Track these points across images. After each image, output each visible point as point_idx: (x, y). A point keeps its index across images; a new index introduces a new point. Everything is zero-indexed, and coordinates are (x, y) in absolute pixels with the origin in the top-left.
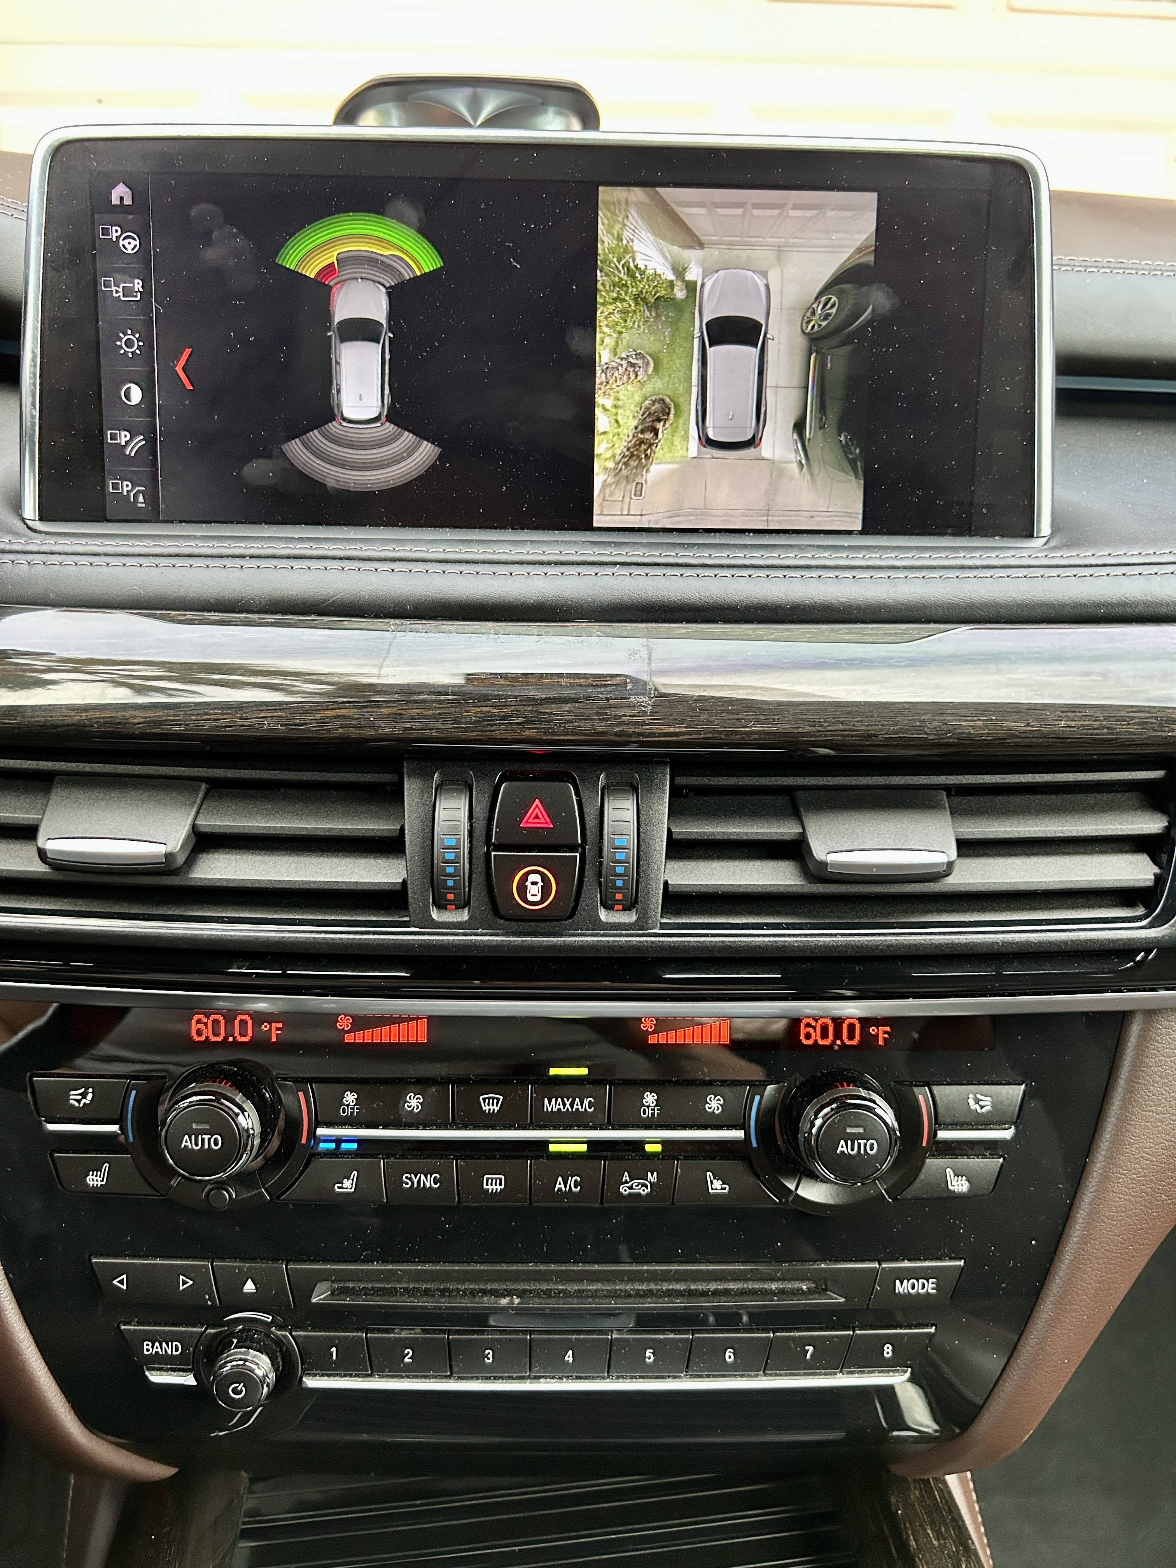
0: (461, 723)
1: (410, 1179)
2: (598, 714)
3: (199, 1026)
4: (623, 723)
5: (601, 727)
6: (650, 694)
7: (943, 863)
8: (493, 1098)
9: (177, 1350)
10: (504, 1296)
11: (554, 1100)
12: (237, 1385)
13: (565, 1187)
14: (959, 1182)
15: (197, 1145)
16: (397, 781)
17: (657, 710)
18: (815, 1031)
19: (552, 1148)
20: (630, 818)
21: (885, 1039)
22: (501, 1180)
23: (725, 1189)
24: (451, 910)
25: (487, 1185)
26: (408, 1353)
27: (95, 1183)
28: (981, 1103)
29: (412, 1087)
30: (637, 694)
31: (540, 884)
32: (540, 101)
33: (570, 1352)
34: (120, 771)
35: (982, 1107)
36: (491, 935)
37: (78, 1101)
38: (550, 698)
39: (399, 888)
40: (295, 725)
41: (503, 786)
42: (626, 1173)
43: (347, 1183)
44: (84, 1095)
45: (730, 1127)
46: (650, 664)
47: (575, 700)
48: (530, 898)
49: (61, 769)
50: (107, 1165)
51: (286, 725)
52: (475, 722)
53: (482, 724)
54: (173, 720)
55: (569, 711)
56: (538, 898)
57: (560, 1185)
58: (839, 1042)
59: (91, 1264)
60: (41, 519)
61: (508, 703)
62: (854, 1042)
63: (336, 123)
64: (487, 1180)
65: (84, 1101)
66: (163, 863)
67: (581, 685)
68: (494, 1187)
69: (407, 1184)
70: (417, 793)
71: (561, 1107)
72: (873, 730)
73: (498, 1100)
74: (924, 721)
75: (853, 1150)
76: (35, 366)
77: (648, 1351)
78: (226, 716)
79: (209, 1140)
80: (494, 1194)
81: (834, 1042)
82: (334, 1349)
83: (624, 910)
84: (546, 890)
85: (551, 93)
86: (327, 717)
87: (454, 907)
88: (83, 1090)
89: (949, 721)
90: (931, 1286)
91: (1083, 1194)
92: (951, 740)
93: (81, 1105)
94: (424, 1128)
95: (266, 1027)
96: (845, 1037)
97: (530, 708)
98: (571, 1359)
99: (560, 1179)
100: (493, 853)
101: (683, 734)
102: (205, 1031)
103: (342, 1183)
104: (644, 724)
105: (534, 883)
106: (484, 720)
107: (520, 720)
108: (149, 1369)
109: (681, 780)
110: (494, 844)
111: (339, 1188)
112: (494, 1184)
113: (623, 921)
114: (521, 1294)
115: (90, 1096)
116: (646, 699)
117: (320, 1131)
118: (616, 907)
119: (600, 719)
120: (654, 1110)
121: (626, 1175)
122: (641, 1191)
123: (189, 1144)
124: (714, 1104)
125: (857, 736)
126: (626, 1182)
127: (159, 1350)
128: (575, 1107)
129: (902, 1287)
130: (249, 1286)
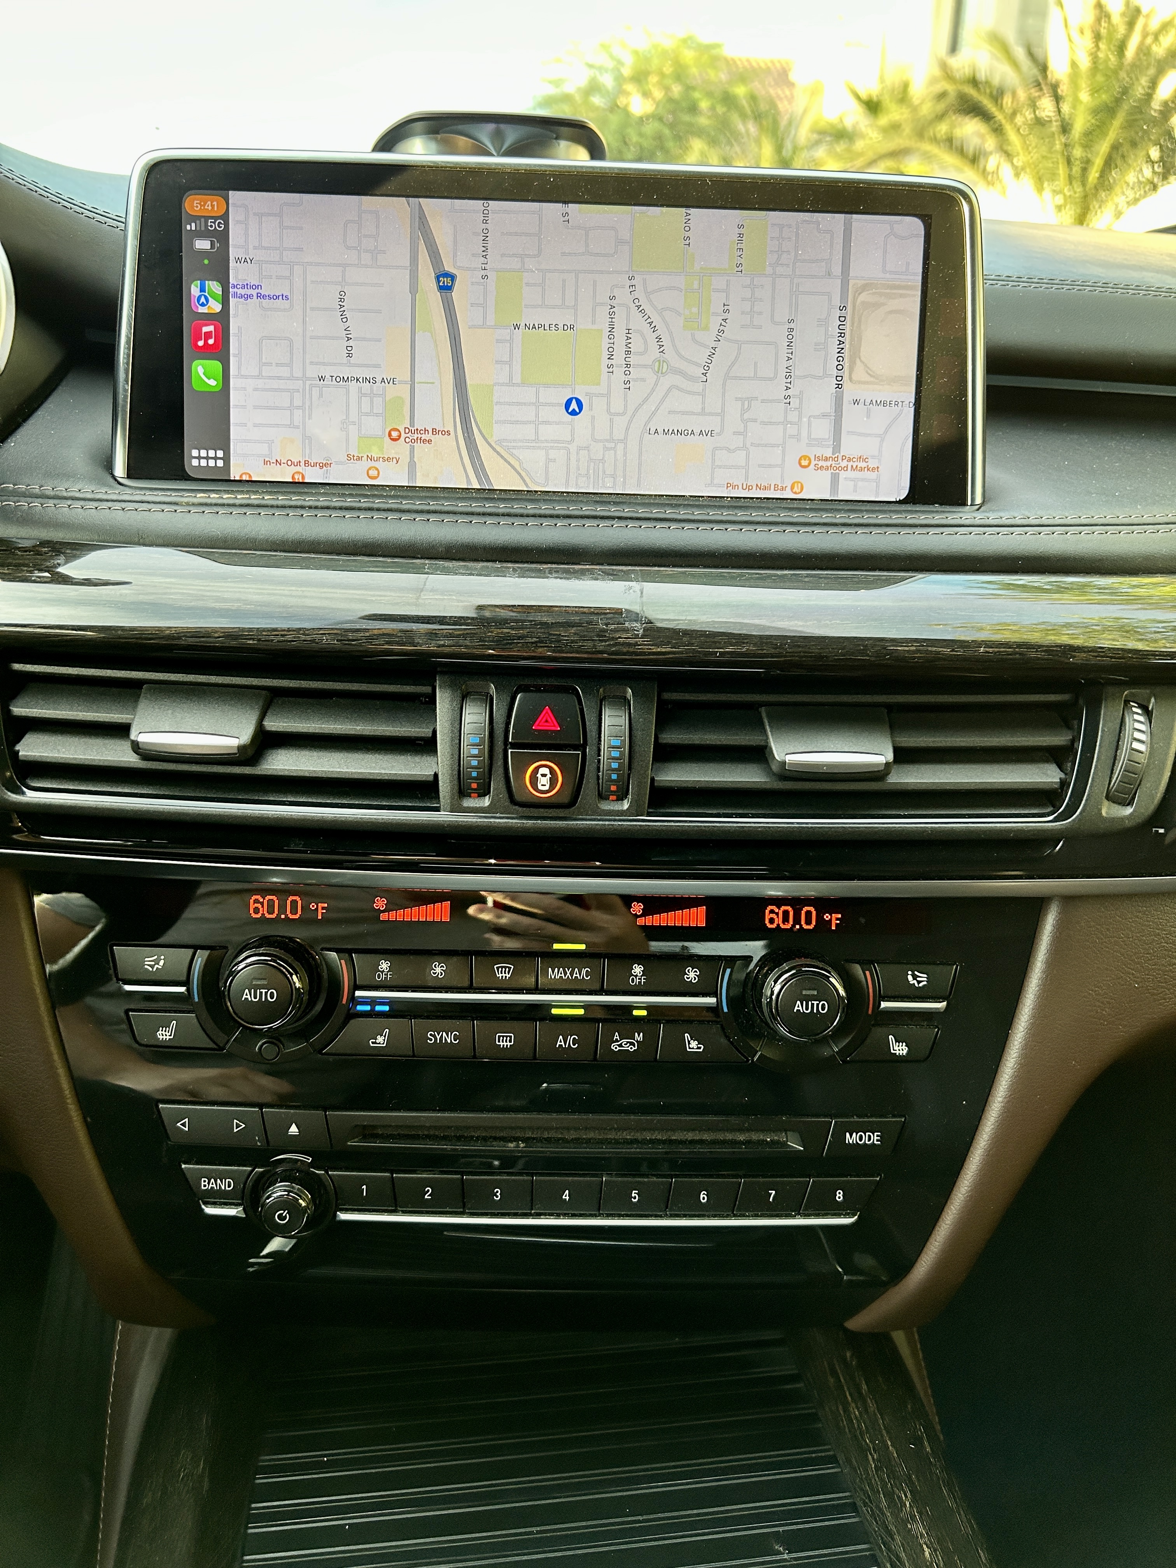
0: (485, 641)
1: (434, 1036)
2: (598, 636)
3: (256, 905)
4: (619, 644)
5: (601, 646)
6: (642, 621)
7: (882, 764)
8: (505, 967)
9: (229, 1186)
10: (511, 1142)
11: (556, 969)
12: (282, 1212)
13: (565, 1045)
14: (900, 1048)
15: (255, 998)
16: (430, 692)
17: (647, 633)
18: (778, 917)
19: (554, 1011)
20: (622, 723)
21: (837, 924)
22: (511, 1037)
23: (700, 1048)
24: (474, 798)
25: (499, 1042)
26: (428, 1191)
27: (164, 1037)
28: (918, 979)
29: (436, 957)
30: (631, 621)
31: (549, 776)
32: (555, 136)
33: (567, 1192)
34: (200, 680)
35: (919, 982)
36: (507, 818)
37: (152, 966)
38: (559, 622)
39: (431, 779)
40: (349, 640)
41: (519, 695)
42: (617, 1033)
43: (380, 1039)
44: (157, 962)
45: (705, 995)
46: (642, 596)
47: (579, 625)
48: (540, 787)
49: (150, 678)
50: (175, 1022)
51: (341, 640)
52: (497, 641)
53: (503, 643)
54: (248, 635)
55: (575, 634)
56: (547, 788)
57: (560, 1042)
58: (798, 927)
59: (158, 1110)
60: (129, 476)
61: (525, 626)
62: (811, 927)
63: (374, 150)
64: (499, 1037)
65: (156, 966)
66: (236, 754)
67: (585, 613)
68: (505, 1044)
69: (431, 1040)
70: (447, 701)
71: (563, 975)
72: (824, 652)
73: (510, 968)
74: (866, 646)
75: (807, 1009)
76: (129, 349)
77: (634, 1192)
78: (291, 633)
79: (266, 993)
80: (505, 1049)
81: (794, 926)
82: (364, 1187)
83: (617, 800)
84: (553, 782)
85: (564, 130)
86: (375, 635)
87: (476, 795)
88: (156, 957)
89: (888, 646)
90: (876, 1138)
91: (1007, 1060)
92: (889, 662)
93: (154, 970)
94: (446, 992)
95: (313, 906)
96: (803, 922)
97: (543, 630)
98: (567, 1198)
99: (561, 1037)
100: (510, 751)
101: (669, 653)
102: (261, 909)
103: (376, 1039)
104: (636, 644)
105: (544, 775)
106: (504, 640)
107: (535, 639)
108: (205, 1203)
109: (666, 696)
110: (510, 743)
111: (373, 1043)
112: (505, 1041)
113: (617, 809)
114: (525, 1140)
115: (162, 963)
116: (638, 625)
117: (358, 993)
118: (611, 798)
119: (600, 640)
120: (640, 979)
121: (617, 1036)
122: (629, 1048)
123: (249, 997)
124: (692, 975)
125: (811, 657)
126: (617, 1041)
127: (214, 1186)
128: (575, 975)
129: (851, 1139)
130: (294, 1129)
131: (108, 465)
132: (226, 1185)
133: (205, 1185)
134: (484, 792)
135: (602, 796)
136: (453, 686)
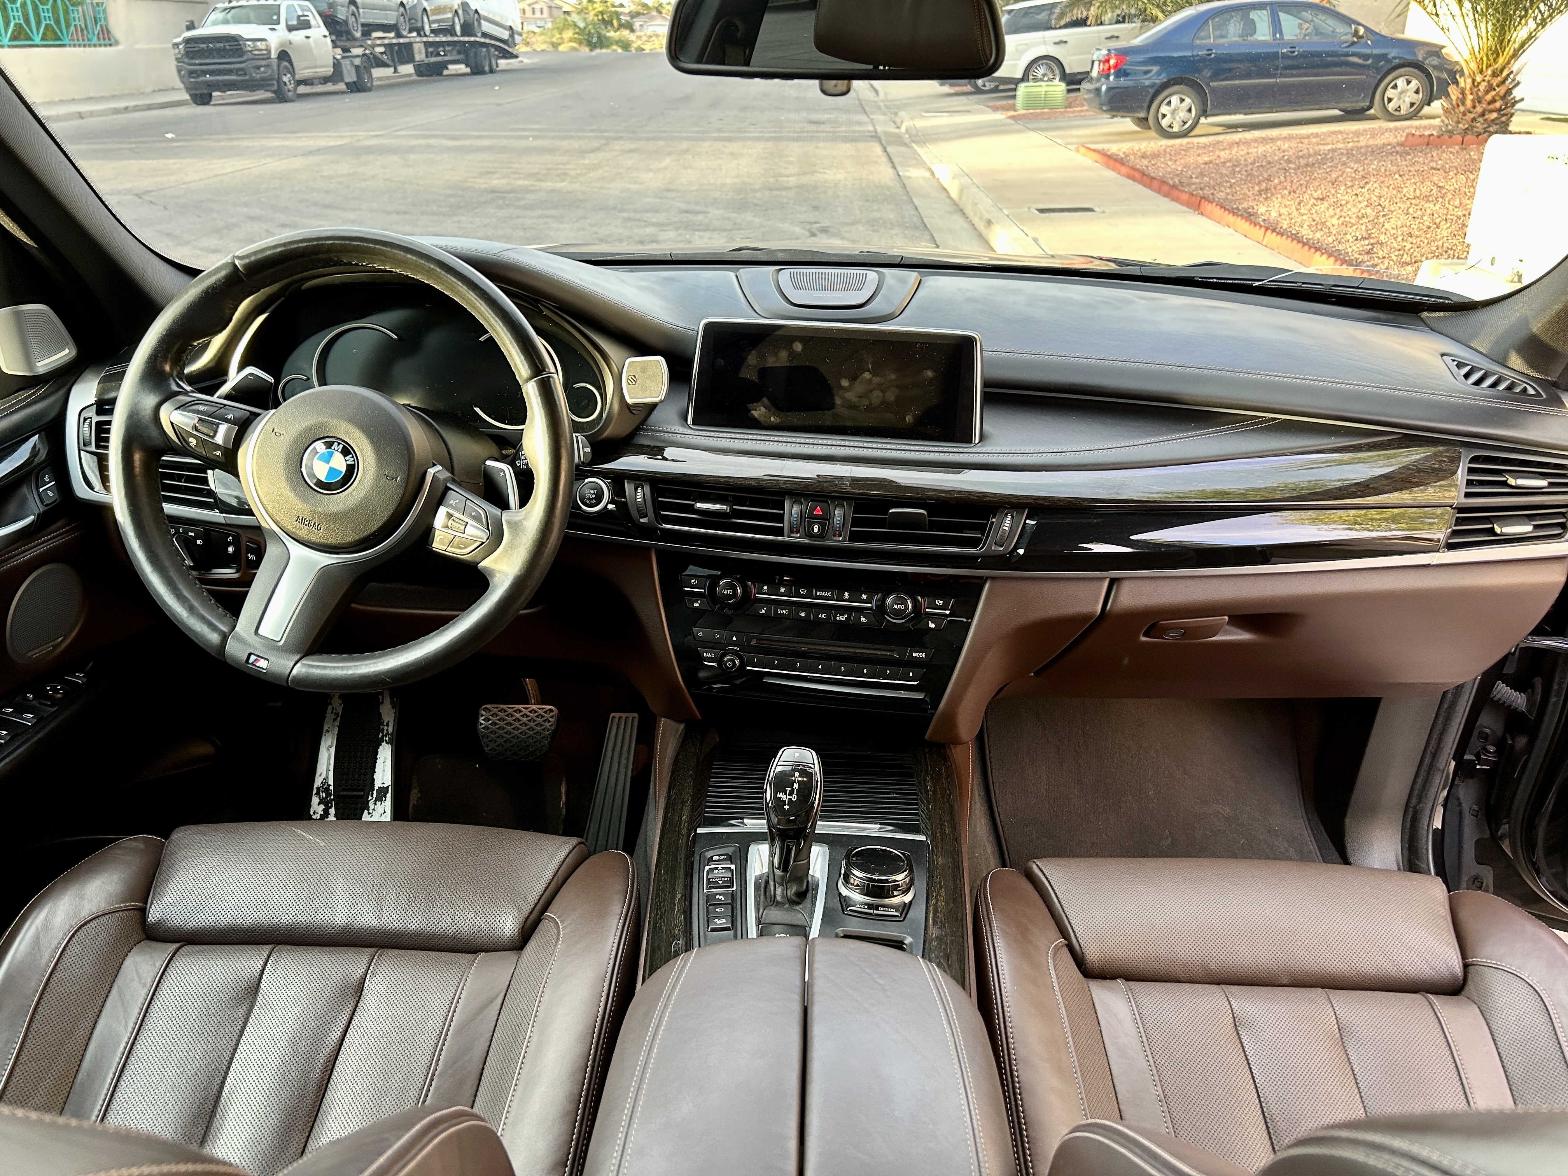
1: (780, 611)
8: (804, 589)
11: (820, 592)
14: (933, 625)
16: (783, 500)
19: (819, 605)
20: (842, 512)
22: (805, 613)
23: (866, 621)
25: (801, 614)
27: (696, 606)
28: (940, 603)
29: (783, 584)
31: (818, 528)
36: (804, 541)
39: (781, 527)
41: (810, 503)
43: (763, 611)
44: (695, 581)
45: (868, 603)
48: (815, 531)
50: (700, 600)
56: (817, 532)
57: (820, 616)
59: (692, 630)
60: (693, 425)
68: (803, 615)
70: (788, 503)
71: (822, 594)
75: (898, 607)
80: (802, 617)
82: (755, 659)
83: (838, 537)
84: (819, 530)
87: (796, 533)
90: (923, 655)
91: (970, 632)
93: (694, 584)
94: (785, 597)
99: (821, 614)
100: (806, 520)
108: (705, 661)
109: (856, 505)
110: (807, 517)
111: (761, 612)
113: (837, 539)
117: (757, 595)
118: (836, 536)
120: (848, 596)
121: (839, 614)
122: (842, 619)
124: (864, 597)
126: (839, 616)
127: (708, 655)
128: (826, 594)
129: (915, 655)
130: (734, 638)
131: (686, 420)
132: (712, 656)
133: (705, 655)
134: (798, 532)
135: (834, 535)
136: (791, 498)
